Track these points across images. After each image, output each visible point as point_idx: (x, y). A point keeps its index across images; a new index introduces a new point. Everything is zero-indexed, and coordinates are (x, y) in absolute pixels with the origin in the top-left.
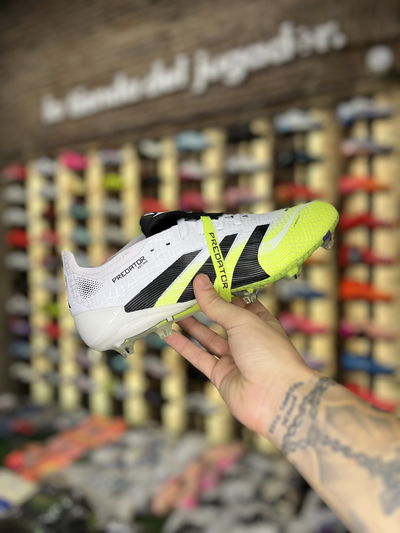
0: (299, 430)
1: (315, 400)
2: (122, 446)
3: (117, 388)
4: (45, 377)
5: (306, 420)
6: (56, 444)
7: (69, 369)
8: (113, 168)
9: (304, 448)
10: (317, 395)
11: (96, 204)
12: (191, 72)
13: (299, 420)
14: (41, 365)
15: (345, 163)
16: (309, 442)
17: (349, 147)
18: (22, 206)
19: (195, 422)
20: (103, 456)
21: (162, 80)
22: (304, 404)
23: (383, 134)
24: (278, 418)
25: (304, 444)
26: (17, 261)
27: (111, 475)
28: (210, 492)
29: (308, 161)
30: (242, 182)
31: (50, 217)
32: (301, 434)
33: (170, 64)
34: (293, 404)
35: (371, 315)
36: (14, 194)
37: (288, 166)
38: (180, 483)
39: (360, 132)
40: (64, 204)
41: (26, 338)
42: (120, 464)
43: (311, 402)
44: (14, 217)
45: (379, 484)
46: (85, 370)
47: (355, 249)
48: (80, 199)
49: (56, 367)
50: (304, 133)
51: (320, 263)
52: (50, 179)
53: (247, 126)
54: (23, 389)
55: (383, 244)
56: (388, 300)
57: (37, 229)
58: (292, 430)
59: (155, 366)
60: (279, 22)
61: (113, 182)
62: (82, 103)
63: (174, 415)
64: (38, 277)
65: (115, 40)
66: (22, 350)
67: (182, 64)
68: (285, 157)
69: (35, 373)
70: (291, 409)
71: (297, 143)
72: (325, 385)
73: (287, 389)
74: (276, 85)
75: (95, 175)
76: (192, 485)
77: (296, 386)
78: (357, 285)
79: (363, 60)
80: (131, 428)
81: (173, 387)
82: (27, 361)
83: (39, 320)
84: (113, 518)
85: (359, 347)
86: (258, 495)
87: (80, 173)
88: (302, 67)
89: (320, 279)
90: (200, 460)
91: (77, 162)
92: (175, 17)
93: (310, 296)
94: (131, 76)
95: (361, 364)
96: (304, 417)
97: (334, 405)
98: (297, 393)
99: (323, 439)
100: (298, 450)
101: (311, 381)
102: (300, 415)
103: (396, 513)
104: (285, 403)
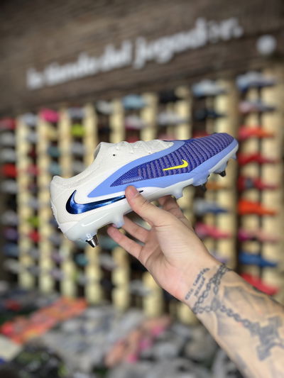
0: (205, 300)
1: (218, 281)
2: (84, 318)
3: (80, 277)
4: (29, 270)
5: (211, 294)
6: (37, 317)
7: (46, 264)
8: (77, 121)
9: (208, 312)
11: (66, 146)
12: (134, 53)
13: (206, 293)
14: (26, 261)
15: (243, 118)
16: (211, 309)
17: (245, 107)
18: (13, 148)
19: (136, 301)
20: (70, 326)
21: (113, 59)
22: (210, 283)
23: (269, 97)
24: (192, 290)
25: (209, 309)
26: (9, 187)
27: (76, 339)
28: (147, 351)
29: (216, 116)
30: (169, 131)
31: (33, 155)
32: (207, 302)
33: (118, 48)
34: (203, 283)
35: (261, 225)
36: (7, 139)
37: (202, 117)
38: (125, 345)
39: (253, 96)
40: (43, 146)
41: (15, 242)
42: (82, 331)
43: (215, 282)
44: (8, 155)
45: (256, 341)
46: (58, 265)
47: (249, 179)
48: (54, 143)
49: (37, 262)
50: (213, 97)
51: (225, 188)
52: (33, 128)
53: (173, 92)
54: (13, 278)
55: (269, 175)
56: (272, 214)
57: (23, 164)
58: (201, 299)
59: (107, 262)
60: (195, 18)
61: (78, 131)
62: (56, 75)
63: (121, 296)
64: (24, 198)
65: (79, 30)
66: (12, 250)
67: (127, 48)
68: (200, 114)
69: (22, 266)
70: (201, 286)
71: (208, 103)
73: (199, 273)
74: (194, 63)
75: (65, 126)
76: (133, 347)
77: (205, 270)
78: (250, 204)
79: (254, 45)
80: (90, 305)
81: (120, 277)
82: (16, 258)
83: (25, 229)
84: (77, 369)
85: (252, 248)
86: (182, 353)
87: (54, 124)
88: (212, 50)
89: (224, 200)
90: (139, 328)
91: (52, 116)
92: (122, 14)
93: (217, 212)
94: (91, 56)
95: (254, 260)
96: (210, 292)
97: (229, 285)
98: (205, 275)
99: (222, 308)
100: (204, 313)
101: (215, 267)
102: (207, 290)
103: (267, 360)
104: (197, 282)
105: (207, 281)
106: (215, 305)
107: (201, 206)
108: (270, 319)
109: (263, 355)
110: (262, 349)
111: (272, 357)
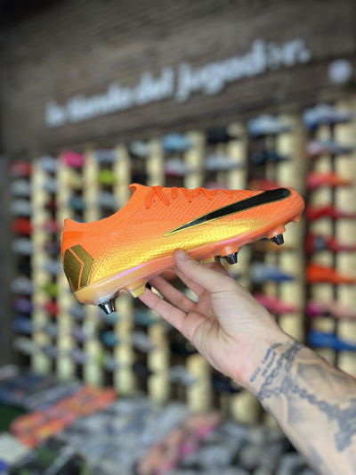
0: (275, 379)
1: (291, 357)
2: (112, 413)
3: (108, 361)
4: (44, 350)
5: (282, 372)
7: (65, 343)
8: (107, 166)
9: (277, 395)
10: (292, 354)
11: (92, 197)
12: (176, 83)
13: (276, 372)
14: (41, 339)
15: (311, 161)
16: (281, 390)
17: (314, 147)
18: (27, 198)
19: (177, 392)
21: (151, 89)
22: (281, 359)
23: (344, 136)
24: (259, 369)
25: (278, 392)
26: (22, 246)
27: (99, 441)
28: (190, 458)
29: (278, 160)
30: (220, 178)
31: (52, 208)
32: (276, 383)
33: (157, 76)
34: (273, 359)
35: (335, 296)
36: (20, 187)
37: (261, 161)
38: (163, 448)
39: (324, 135)
40: (64, 197)
41: (28, 315)
42: (110, 430)
43: (287, 358)
44: (20, 207)
45: (335, 427)
46: (80, 345)
47: (320, 237)
48: (78, 192)
49: (54, 341)
50: (274, 136)
51: (290, 250)
52: (52, 175)
53: (224, 130)
54: (25, 361)
55: (345, 233)
57: (40, 218)
58: (270, 379)
59: (142, 341)
60: (251, 40)
61: (107, 177)
62: (81, 109)
63: (158, 385)
64: (40, 260)
65: (109, 56)
66: (25, 325)
67: (167, 76)
68: (258, 156)
69: (35, 346)
70: (271, 363)
71: (268, 144)
72: (299, 347)
73: (268, 347)
74: (250, 94)
75: (91, 172)
77: (276, 346)
78: (322, 269)
79: (325, 72)
80: (120, 397)
81: (158, 361)
82: (29, 336)
83: (40, 299)
85: (325, 326)
86: (236, 461)
87: (79, 169)
88: (273, 79)
89: (289, 264)
90: (181, 426)
91: (75, 160)
92: (162, 36)
93: (281, 279)
94: (123, 86)
95: (327, 341)
96: (280, 370)
97: (304, 362)
98: (276, 350)
99: (294, 388)
100: (273, 396)
101: (288, 343)
102: (278, 368)
103: (348, 450)
105: (278, 357)
106: (285, 385)
107: (259, 272)
108: (352, 400)
109: (342, 444)
110: (342, 436)
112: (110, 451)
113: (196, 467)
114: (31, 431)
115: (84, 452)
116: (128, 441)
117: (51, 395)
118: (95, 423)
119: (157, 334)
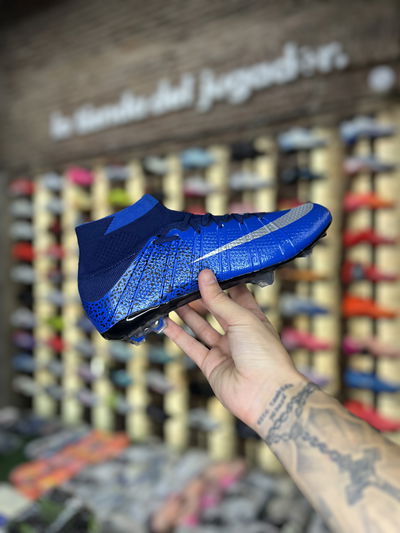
1: (302, 401)
2: (124, 462)
3: (119, 403)
4: (48, 391)
5: (292, 417)
7: (72, 383)
8: (119, 184)
9: (285, 441)
10: (304, 397)
12: (197, 91)
13: (285, 416)
14: (44, 379)
15: (350, 179)
16: (290, 437)
17: (352, 165)
18: (29, 220)
19: (197, 439)
21: (169, 98)
22: (292, 403)
23: (385, 152)
24: (267, 412)
25: (287, 437)
26: (23, 274)
27: (111, 491)
28: (211, 511)
29: (311, 178)
30: (246, 198)
31: (56, 231)
32: (285, 428)
33: (175, 83)
34: (282, 402)
35: (375, 331)
36: (21, 208)
37: (292, 179)
38: (182, 500)
39: (363, 150)
40: (70, 219)
41: (30, 352)
42: (121, 480)
43: (298, 402)
44: (21, 230)
46: (88, 385)
47: (358, 265)
48: (87, 213)
49: (59, 381)
50: (308, 151)
51: (324, 279)
52: (57, 193)
53: (251, 144)
54: (26, 403)
55: (386, 261)
56: (391, 317)
57: (43, 242)
58: (278, 424)
59: (157, 381)
60: (282, 43)
61: (118, 197)
62: (90, 120)
63: (176, 430)
64: (43, 290)
65: (122, 60)
66: (25, 363)
67: (187, 83)
68: (288, 175)
69: (37, 387)
70: (280, 406)
71: (301, 160)
72: (312, 389)
73: (278, 388)
74: (281, 104)
75: (101, 190)
76: (193, 503)
77: (287, 387)
78: (360, 301)
79: (365, 79)
80: (133, 443)
81: (175, 403)
82: (30, 375)
83: (43, 333)
85: (363, 364)
86: (262, 515)
87: (87, 188)
88: (306, 86)
89: (323, 295)
90: (201, 476)
91: (83, 177)
92: (182, 38)
93: (313, 312)
94: (138, 94)
95: (365, 381)
96: (290, 415)
97: (317, 406)
98: (286, 393)
99: (304, 435)
100: (281, 442)
101: (300, 384)
102: (287, 412)
103: (358, 504)
104: (275, 400)
105: (288, 400)
106: (295, 431)
107: (289, 304)
108: (366, 451)
109: (354, 497)
110: (353, 489)
111: (364, 501)
112: (122, 504)
113: (218, 522)
114: (33, 481)
115: (92, 504)
116: (141, 493)
117: (55, 441)
118: (104, 473)
119: (174, 373)
